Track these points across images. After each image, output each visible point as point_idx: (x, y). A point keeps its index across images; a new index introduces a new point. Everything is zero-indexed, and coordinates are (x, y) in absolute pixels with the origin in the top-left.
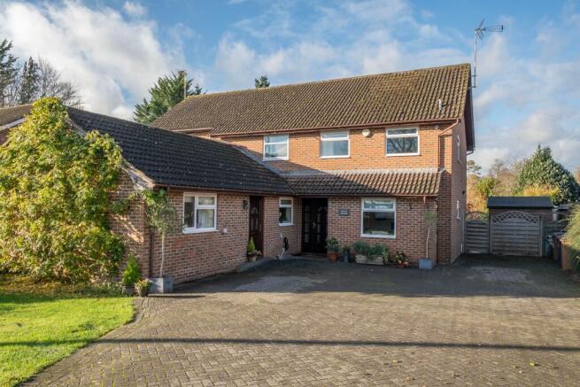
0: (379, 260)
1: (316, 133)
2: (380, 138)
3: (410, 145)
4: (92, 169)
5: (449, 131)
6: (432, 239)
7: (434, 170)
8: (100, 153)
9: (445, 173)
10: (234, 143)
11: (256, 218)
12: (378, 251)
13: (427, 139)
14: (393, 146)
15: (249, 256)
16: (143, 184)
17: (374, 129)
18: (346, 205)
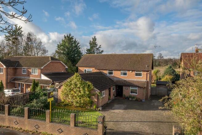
0: (134, 99)
1: (120, 70)
2: (134, 73)
3: (140, 75)
4: (88, 88)
5: (148, 73)
6: (145, 95)
7: (145, 80)
8: (89, 85)
9: (147, 81)
10: (102, 71)
12: (134, 97)
13: (144, 74)
14: (137, 75)
15: (109, 99)
16: (97, 92)
17: (132, 71)
18: (127, 87)
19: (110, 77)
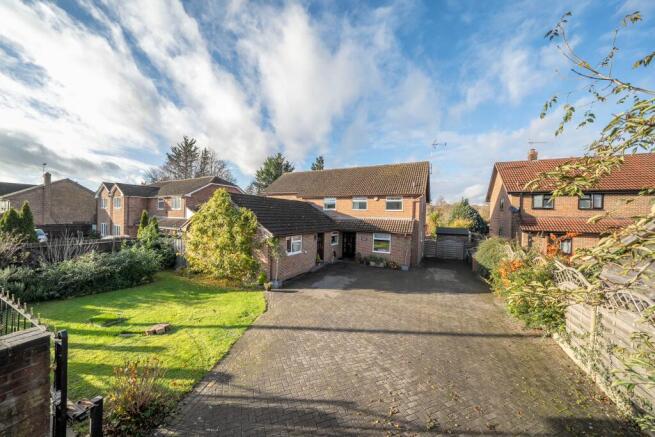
0: (381, 265)
1: (351, 197)
2: (383, 202)
3: (398, 206)
4: (243, 226)
5: (418, 199)
6: (408, 254)
7: (410, 219)
8: (247, 219)
9: (416, 221)
11: (321, 243)
12: (381, 260)
13: (407, 203)
14: (390, 206)
15: (317, 263)
16: (268, 235)
17: (380, 197)
18: (365, 236)
19: (330, 215)
